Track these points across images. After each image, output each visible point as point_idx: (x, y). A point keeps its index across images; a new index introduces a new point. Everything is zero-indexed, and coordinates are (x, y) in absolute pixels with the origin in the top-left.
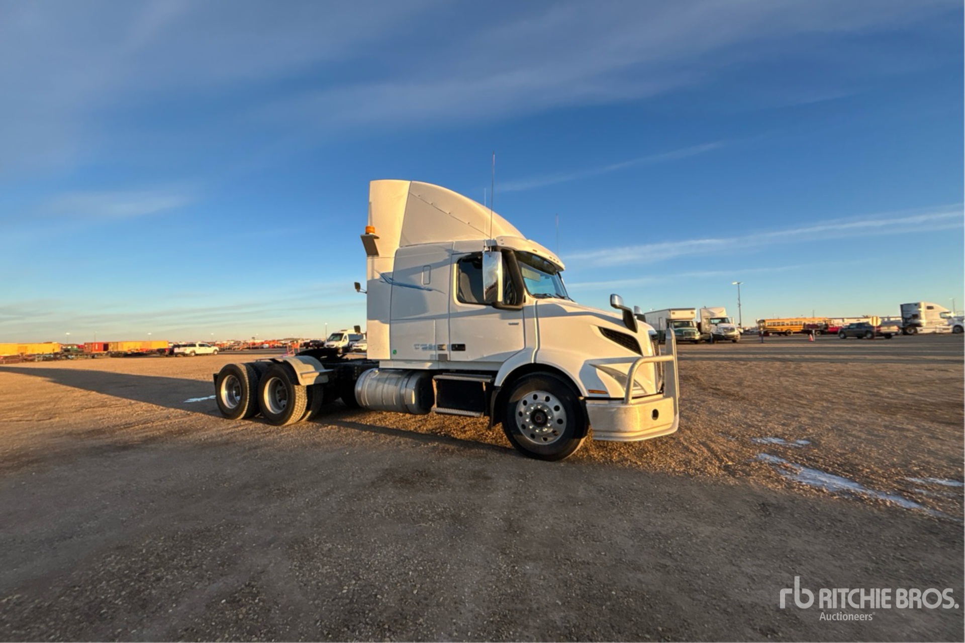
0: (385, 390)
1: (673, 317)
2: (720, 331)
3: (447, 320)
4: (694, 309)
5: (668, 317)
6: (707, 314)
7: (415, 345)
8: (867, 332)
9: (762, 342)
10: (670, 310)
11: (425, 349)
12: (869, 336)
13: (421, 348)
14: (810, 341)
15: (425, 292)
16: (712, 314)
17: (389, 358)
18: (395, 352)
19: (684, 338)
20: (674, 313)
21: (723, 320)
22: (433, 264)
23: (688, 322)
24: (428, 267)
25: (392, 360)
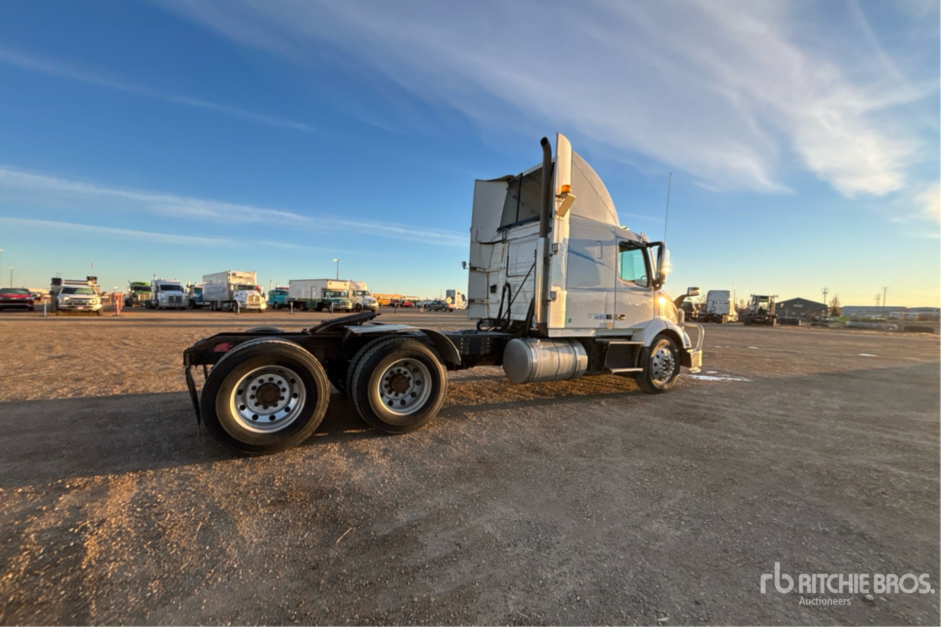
0: (561, 358)
1: (330, 287)
2: (365, 302)
3: (613, 293)
4: (346, 281)
5: (324, 287)
6: (354, 287)
7: (589, 314)
8: (443, 307)
9: (395, 312)
10: (327, 280)
11: (596, 318)
12: (444, 309)
13: (593, 316)
14: (420, 312)
15: (599, 265)
16: (358, 287)
17: (563, 326)
18: (570, 321)
19: (341, 307)
20: (330, 284)
21: (364, 293)
22: (604, 241)
23: (340, 293)
24: (601, 243)
25: (565, 328)
